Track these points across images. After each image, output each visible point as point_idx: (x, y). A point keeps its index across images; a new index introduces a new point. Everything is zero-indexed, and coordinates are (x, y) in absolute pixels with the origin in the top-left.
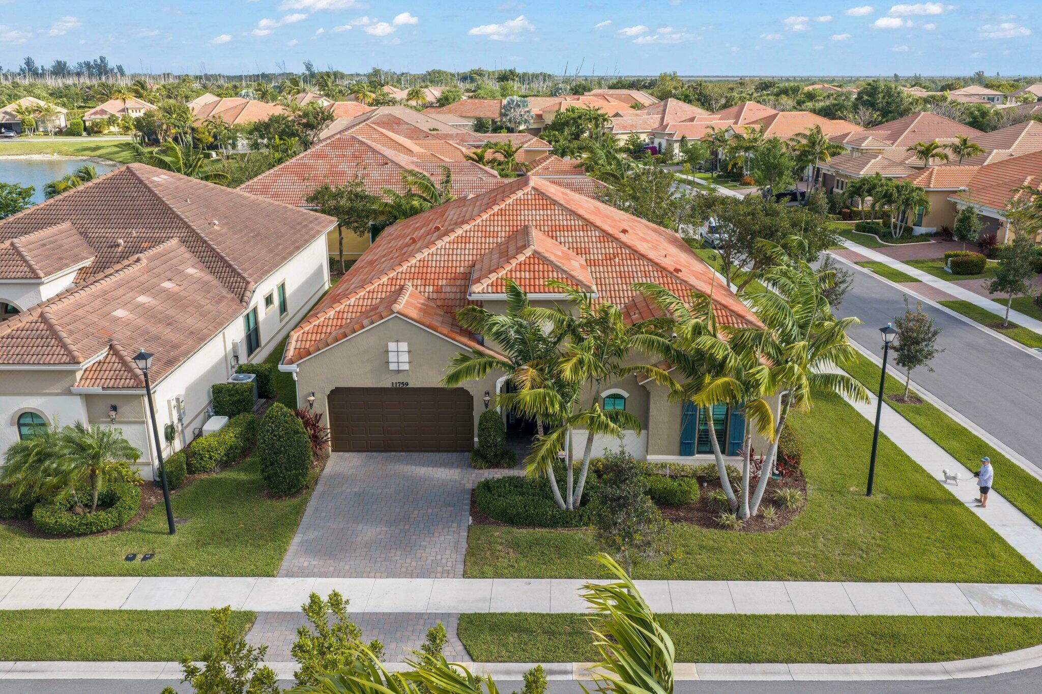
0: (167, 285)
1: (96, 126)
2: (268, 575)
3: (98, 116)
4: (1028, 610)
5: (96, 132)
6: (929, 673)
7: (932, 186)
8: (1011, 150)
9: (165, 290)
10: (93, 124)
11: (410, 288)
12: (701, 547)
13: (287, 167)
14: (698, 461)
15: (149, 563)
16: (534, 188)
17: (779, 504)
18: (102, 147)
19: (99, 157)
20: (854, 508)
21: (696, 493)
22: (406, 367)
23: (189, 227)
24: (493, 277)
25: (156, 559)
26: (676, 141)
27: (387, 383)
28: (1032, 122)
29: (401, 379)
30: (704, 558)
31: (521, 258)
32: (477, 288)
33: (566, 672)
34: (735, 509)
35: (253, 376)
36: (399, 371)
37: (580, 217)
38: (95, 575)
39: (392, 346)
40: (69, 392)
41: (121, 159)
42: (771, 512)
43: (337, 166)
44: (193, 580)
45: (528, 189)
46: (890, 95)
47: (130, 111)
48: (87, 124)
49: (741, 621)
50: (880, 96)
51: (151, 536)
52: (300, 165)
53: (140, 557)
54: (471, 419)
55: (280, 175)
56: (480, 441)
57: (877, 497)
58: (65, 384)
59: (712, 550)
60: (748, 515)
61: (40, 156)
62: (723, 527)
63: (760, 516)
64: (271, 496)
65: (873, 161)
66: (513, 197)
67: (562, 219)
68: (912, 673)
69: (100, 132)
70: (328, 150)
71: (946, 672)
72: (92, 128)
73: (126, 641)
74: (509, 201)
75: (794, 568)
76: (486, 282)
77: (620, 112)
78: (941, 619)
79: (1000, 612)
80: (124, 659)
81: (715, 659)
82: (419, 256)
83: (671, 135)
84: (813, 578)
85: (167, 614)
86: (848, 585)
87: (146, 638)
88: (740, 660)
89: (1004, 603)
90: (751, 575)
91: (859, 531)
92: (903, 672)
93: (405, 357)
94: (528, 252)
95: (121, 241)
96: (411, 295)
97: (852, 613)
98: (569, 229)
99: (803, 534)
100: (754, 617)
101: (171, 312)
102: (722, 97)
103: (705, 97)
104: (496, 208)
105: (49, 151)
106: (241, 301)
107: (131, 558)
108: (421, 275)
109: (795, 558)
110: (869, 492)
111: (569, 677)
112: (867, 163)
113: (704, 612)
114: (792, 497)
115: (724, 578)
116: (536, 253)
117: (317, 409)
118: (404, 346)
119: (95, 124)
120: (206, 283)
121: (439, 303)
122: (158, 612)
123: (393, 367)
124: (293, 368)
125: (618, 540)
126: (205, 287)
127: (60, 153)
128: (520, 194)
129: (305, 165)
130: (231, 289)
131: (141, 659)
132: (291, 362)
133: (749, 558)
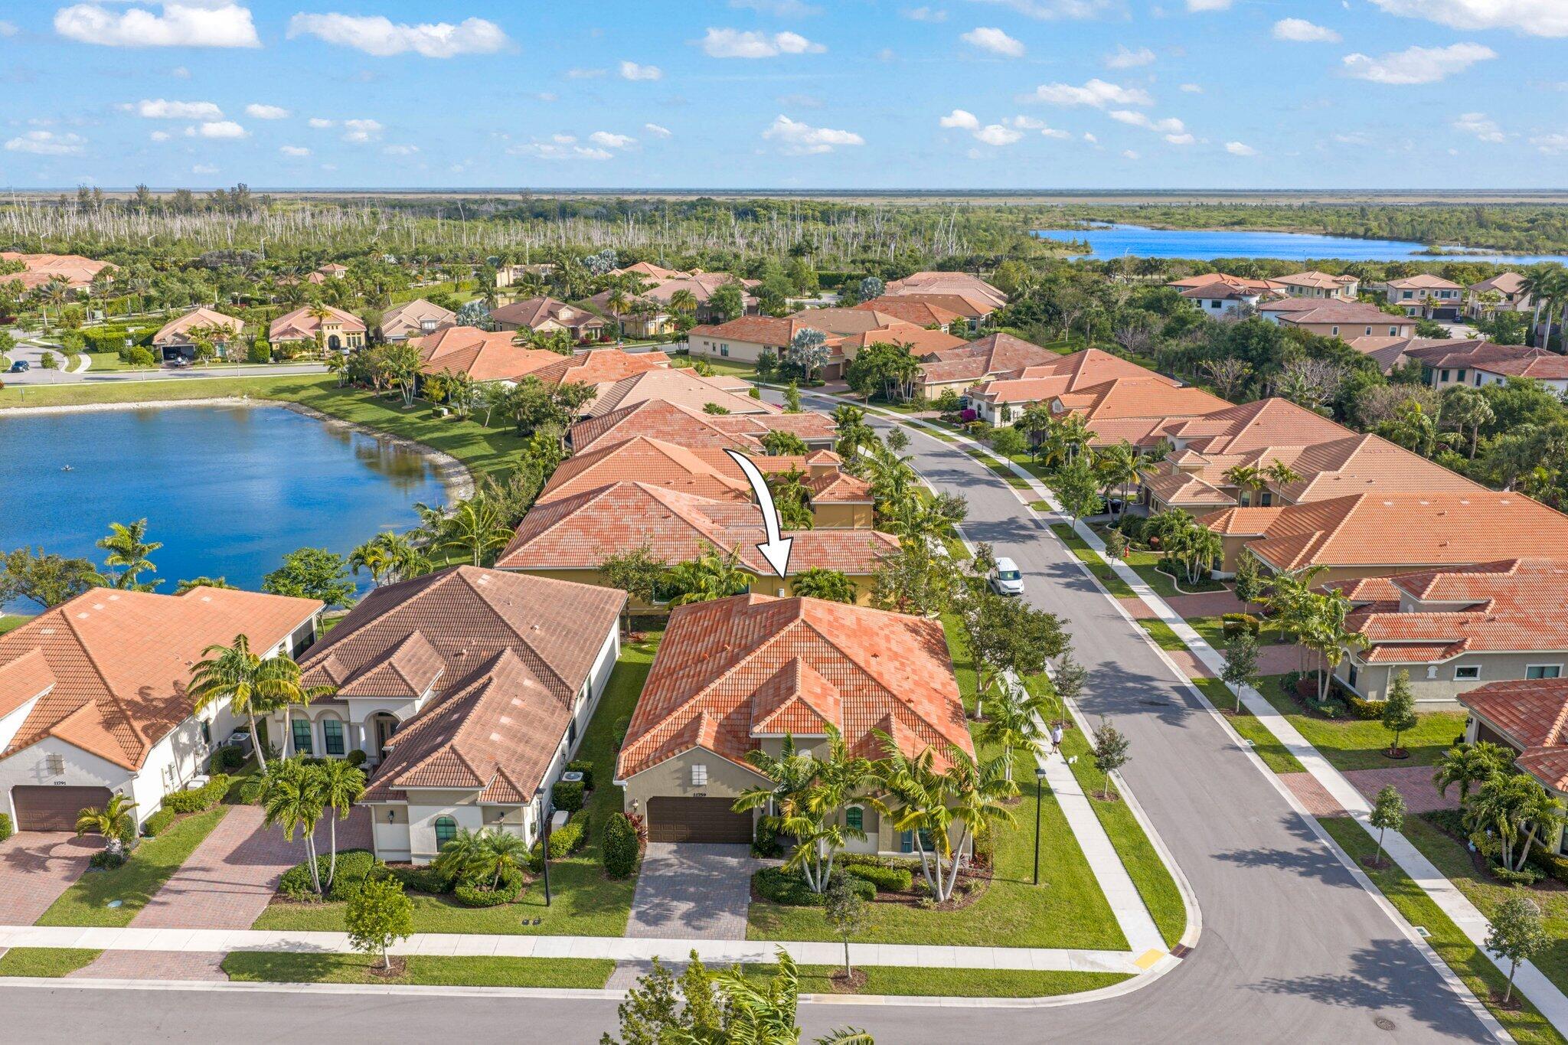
0: (516, 702)
1: (286, 350)
2: (619, 936)
3: (288, 337)
4: (1105, 967)
5: (285, 358)
6: (1024, 1004)
7: (1228, 532)
8: (1340, 471)
9: (515, 708)
10: (281, 348)
11: (706, 715)
12: (905, 922)
13: (572, 520)
14: (912, 858)
15: (539, 926)
16: (803, 620)
17: (965, 890)
18: (303, 388)
19: (301, 402)
20: (1021, 895)
21: (909, 882)
22: (706, 783)
23: (517, 636)
24: (768, 719)
25: (543, 923)
26: (998, 406)
27: (690, 794)
28: (1370, 434)
29: (701, 791)
30: (905, 930)
31: (789, 703)
32: (757, 729)
33: (806, 999)
34: (933, 894)
35: (581, 774)
36: (699, 786)
37: (838, 649)
38: (508, 934)
39: (695, 768)
40: (474, 803)
41: (331, 410)
42: (959, 897)
43: (620, 519)
44: (572, 938)
45: (798, 622)
46: (1267, 340)
47: (325, 328)
48: (274, 347)
49: (918, 971)
50: (1254, 341)
51: (535, 908)
52: (585, 517)
53: (531, 922)
54: (751, 820)
55: (566, 530)
56: (758, 838)
57: (1042, 886)
58: (471, 798)
59: (914, 924)
60: (942, 898)
61: (227, 400)
62: (925, 907)
63: (951, 900)
64: (610, 878)
65: (1185, 485)
66: (787, 629)
67: (826, 652)
68: (1013, 1003)
69: (290, 358)
70: (611, 500)
71: (1035, 1003)
72: (280, 352)
73: (543, 977)
74: (783, 633)
75: (964, 938)
76: (763, 724)
77: (936, 352)
78: (1045, 972)
79: (1087, 969)
80: (544, 987)
81: (897, 993)
82: (713, 686)
83: (993, 398)
84: (974, 944)
85: (562, 960)
86: (996, 950)
87: (553, 975)
88: (912, 994)
89: (1092, 963)
90: (934, 942)
91: (1018, 912)
92: (1008, 1003)
93: (704, 776)
94: (794, 698)
95: (464, 651)
96: (708, 724)
97: (991, 967)
98: (829, 660)
99: (977, 913)
100: (928, 968)
101: (524, 729)
102: (1075, 308)
103: (1054, 306)
104: (772, 640)
105: (237, 392)
106: (568, 709)
107: (526, 923)
108: (714, 703)
109: (966, 931)
110: (1036, 882)
111: (808, 1002)
112: (1179, 488)
113: (897, 965)
114: (976, 885)
115: (916, 943)
116: (799, 699)
117: (639, 812)
118: (703, 769)
119: (284, 347)
120: (540, 694)
121: (729, 728)
122: (556, 959)
123: (695, 782)
124: (624, 782)
125: (837, 920)
126: (542, 700)
127: (251, 395)
128: (791, 626)
129: (589, 517)
130: (560, 698)
131: (554, 987)
132: (621, 778)
133: (934, 930)
